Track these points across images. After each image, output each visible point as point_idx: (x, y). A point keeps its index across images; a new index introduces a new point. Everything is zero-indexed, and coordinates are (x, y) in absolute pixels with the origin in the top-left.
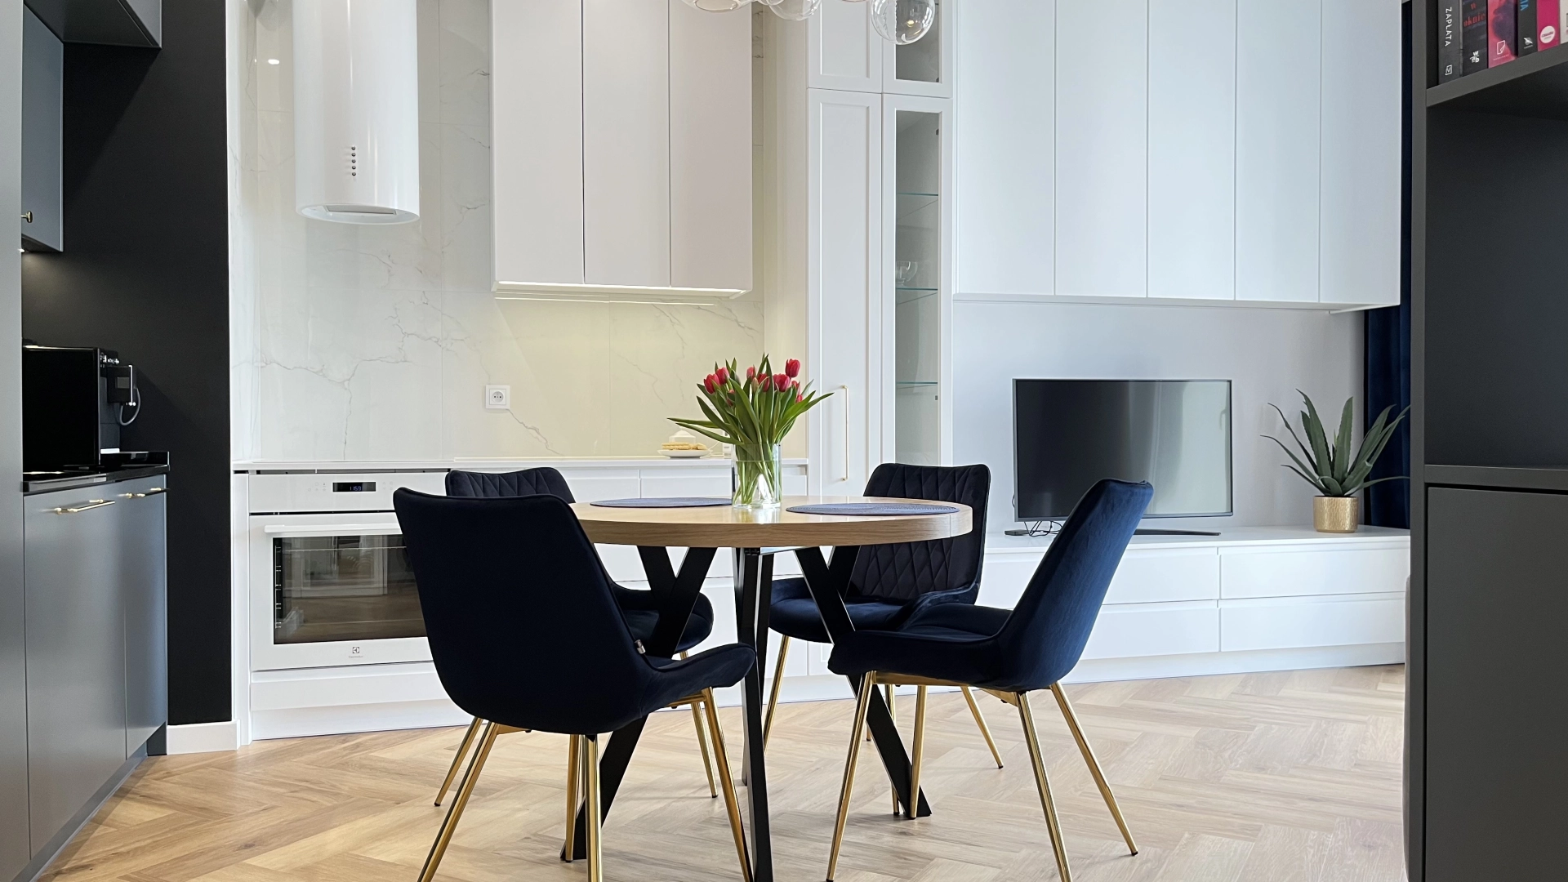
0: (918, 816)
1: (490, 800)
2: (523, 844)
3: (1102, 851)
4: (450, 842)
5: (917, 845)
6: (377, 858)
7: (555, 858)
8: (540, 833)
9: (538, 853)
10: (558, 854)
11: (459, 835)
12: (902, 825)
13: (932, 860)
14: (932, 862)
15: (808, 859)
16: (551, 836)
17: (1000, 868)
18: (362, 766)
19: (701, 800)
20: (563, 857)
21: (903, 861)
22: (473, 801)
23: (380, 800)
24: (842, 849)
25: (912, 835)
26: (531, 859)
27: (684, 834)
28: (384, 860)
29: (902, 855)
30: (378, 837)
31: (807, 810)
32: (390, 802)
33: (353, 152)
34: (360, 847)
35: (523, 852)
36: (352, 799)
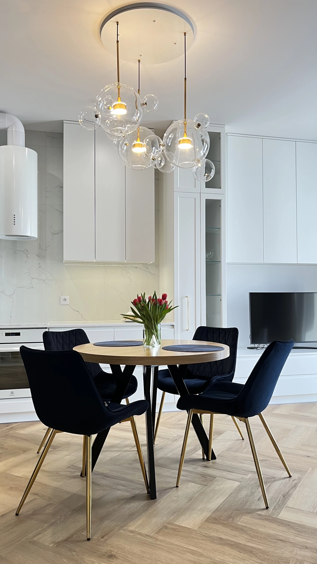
0: (211, 459)
1: (58, 451)
2: (68, 469)
3: (279, 475)
4: (41, 468)
5: (210, 471)
6: (15, 474)
7: (78, 475)
8: (74, 465)
9: (73, 473)
10: (80, 474)
11: (44, 466)
12: (205, 463)
13: (215, 478)
14: (215, 479)
15: (170, 477)
16: (78, 466)
17: (240, 482)
18: (13, 437)
19: (133, 452)
20: (81, 475)
21: (205, 478)
22: (50, 452)
23: (18, 450)
24: (182, 473)
25: (209, 467)
26: (70, 476)
27: (126, 466)
28: (17, 475)
29: (204, 476)
30: (16, 466)
31: (171, 456)
32: (21, 452)
33: (14, 216)
34: (9, 470)
35: (67, 473)
36: (8, 450)
